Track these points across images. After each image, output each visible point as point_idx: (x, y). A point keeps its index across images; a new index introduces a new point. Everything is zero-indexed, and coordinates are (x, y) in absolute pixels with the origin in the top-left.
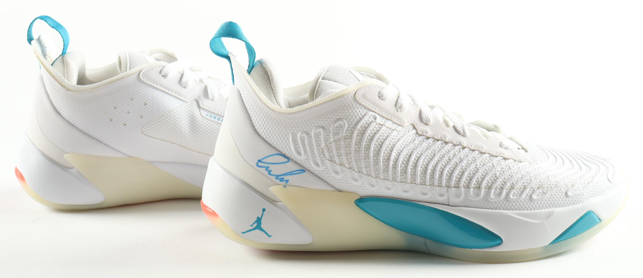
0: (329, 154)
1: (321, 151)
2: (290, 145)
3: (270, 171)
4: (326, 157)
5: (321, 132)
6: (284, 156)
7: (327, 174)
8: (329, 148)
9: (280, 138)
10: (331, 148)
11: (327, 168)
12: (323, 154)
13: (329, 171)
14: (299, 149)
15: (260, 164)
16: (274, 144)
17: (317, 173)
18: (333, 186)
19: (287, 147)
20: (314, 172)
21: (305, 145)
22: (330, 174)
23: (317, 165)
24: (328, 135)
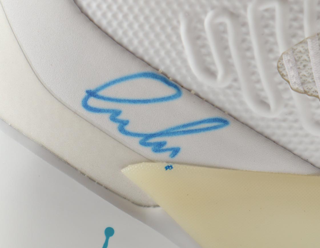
0: (299, 73)
1: (275, 64)
2: (183, 47)
3: (123, 124)
4: (289, 82)
5: (273, 10)
6: (165, 79)
7: (290, 128)
8: (299, 55)
9: (152, 27)
10: (305, 57)
11: (291, 113)
12: (280, 72)
13: (296, 121)
14: (208, 59)
15: (93, 102)
16: (134, 45)
17: (261, 126)
18: (306, 161)
19: (174, 54)
20: (252, 123)
21: (226, 48)
22: (301, 128)
23: (263, 103)
24: (295, 19)
